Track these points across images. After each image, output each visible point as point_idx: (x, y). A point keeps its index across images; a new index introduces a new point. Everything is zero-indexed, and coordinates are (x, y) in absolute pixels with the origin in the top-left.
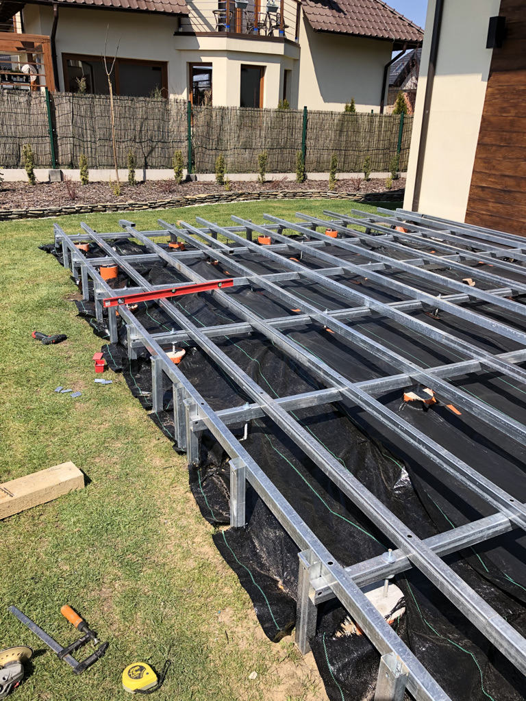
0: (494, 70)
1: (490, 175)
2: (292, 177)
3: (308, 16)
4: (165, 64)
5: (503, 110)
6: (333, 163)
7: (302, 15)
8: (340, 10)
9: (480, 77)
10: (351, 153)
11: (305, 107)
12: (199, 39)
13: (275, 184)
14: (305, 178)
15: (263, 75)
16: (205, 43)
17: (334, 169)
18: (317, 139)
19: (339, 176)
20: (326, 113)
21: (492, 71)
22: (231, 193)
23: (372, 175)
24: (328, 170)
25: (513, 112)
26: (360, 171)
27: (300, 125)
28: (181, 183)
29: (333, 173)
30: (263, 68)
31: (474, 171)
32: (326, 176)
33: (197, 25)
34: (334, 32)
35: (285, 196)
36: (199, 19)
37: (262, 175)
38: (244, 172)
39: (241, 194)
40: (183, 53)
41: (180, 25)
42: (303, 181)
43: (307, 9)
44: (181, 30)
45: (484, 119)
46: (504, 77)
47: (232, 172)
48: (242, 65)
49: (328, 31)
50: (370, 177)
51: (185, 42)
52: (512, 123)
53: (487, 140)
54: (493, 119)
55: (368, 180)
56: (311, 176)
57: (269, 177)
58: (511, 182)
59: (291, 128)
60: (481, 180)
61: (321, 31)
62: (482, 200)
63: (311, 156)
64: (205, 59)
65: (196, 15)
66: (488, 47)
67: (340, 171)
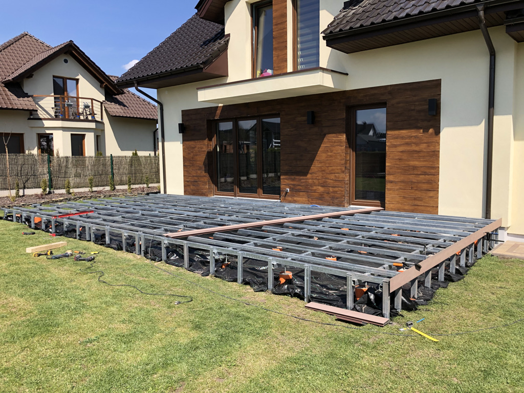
0: (184, 140)
1: (189, 176)
2: (108, 188)
3: (107, 109)
4: (22, 135)
5: (189, 154)
6: (129, 180)
7: (104, 108)
8: (125, 106)
9: (180, 142)
10: (138, 175)
11: (111, 155)
12: (44, 121)
13: (99, 192)
14: (115, 189)
15: (84, 139)
16: (47, 124)
17: (130, 183)
18: (119, 169)
19: (133, 186)
20: (122, 157)
21: (183, 141)
22: (76, 197)
23: (150, 185)
24: (127, 184)
25: (192, 154)
26: (144, 184)
27: (109, 163)
28: (46, 195)
29: (130, 185)
30: (84, 135)
31: (184, 176)
32: (126, 187)
33: (41, 114)
34: (122, 117)
35: (105, 197)
36: (43, 112)
37: (91, 188)
38: (81, 187)
39: (81, 197)
40: (34, 129)
41: (31, 114)
42: (114, 190)
43: (106, 105)
44: (32, 117)
45: (184, 157)
46: (187, 143)
47: (74, 188)
48: (71, 134)
49: (119, 116)
50: (149, 186)
51: (36, 123)
52: (193, 158)
53: (186, 164)
54: (187, 157)
55: (148, 187)
56: (118, 187)
57: (95, 189)
58: (196, 178)
59: (104, 165)
60: (187, 179)
61: (115, 116)
62: (189, 186)
63: (117, 178)
64: (48, 132)
65: (41, 110)
66: (180, 133)
67: (133, 184)
